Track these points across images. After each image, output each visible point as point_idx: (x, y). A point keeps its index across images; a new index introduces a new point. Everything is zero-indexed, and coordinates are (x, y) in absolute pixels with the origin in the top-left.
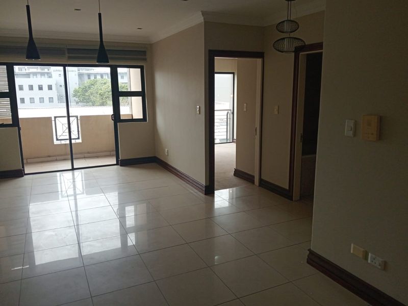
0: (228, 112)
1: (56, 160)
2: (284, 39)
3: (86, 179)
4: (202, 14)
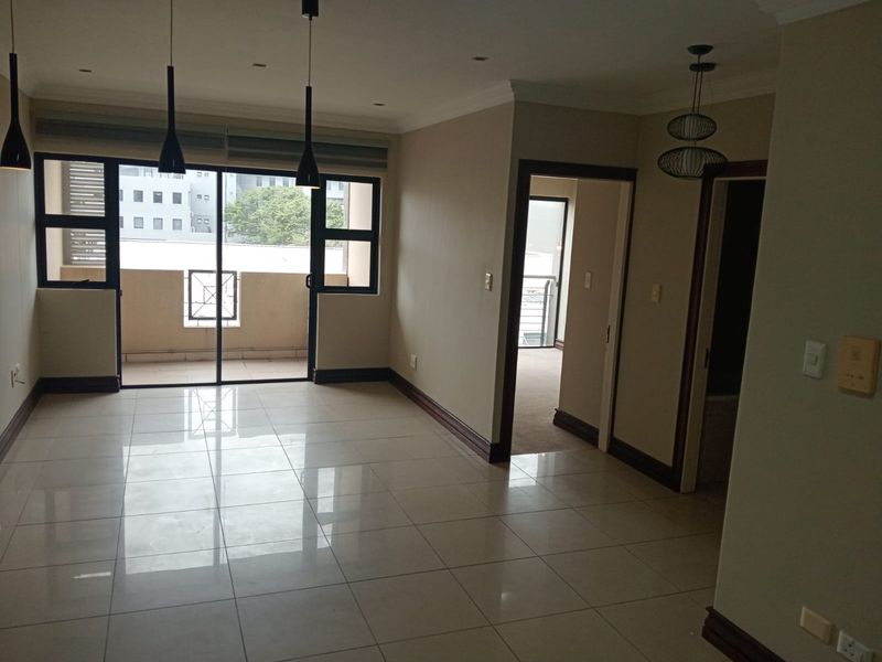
0: (548, 282)
1: (186, 361)
2: (682, 149)
3: (243, 407)
4: (513, 86)
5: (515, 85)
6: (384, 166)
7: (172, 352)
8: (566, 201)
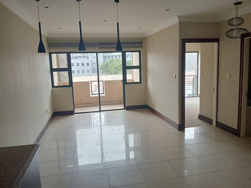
0: (194, 77)
2: (233, 29)
3: (107, 117)
4: (178, 18)
5: (179, 17)
6: (142, 47)
7: (87, 104)
8: (198, 52)
